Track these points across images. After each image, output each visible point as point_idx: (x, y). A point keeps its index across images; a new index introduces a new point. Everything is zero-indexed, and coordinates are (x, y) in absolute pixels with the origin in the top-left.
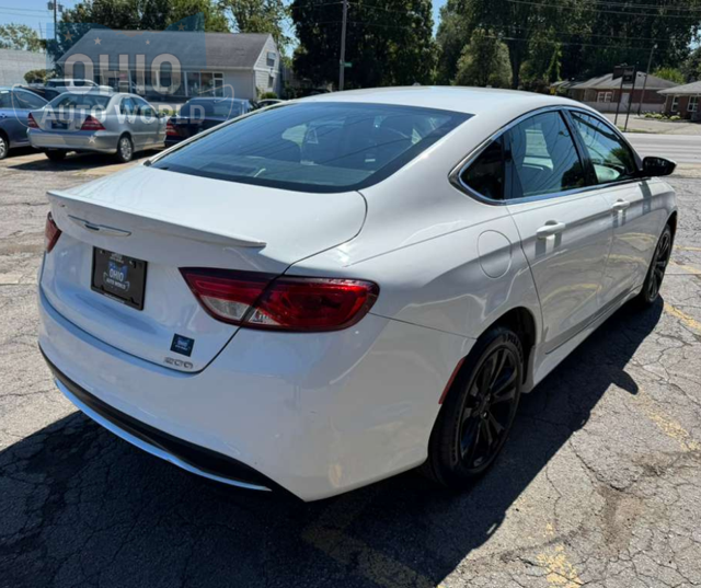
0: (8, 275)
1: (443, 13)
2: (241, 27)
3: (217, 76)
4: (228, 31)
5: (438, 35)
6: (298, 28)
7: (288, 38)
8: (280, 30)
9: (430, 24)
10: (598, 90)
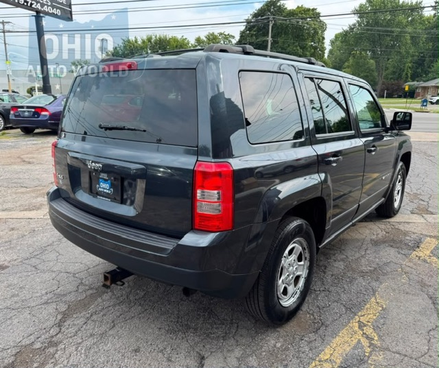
0: (39, 211)
1: (332, 42)
5: (328, 56)
9: (323, 49)
10: (438, 87)
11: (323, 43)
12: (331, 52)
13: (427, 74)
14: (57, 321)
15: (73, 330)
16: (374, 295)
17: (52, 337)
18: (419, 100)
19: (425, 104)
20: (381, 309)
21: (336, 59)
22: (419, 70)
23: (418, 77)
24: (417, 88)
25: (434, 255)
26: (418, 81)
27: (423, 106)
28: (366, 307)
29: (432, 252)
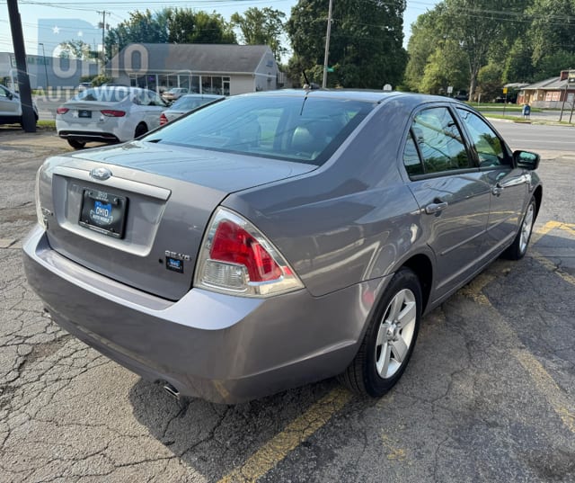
1: (414, 27)
2: (248, 41)
3: (225, 79)
4: (237, 43)
5: (409, 45)
6: (292, 41)
7: (285, 49)
8: (278, 42)
9: (401, 37)
10: (546, 91)
11: (402, 28)
12: (412, 39)
13: (533, 74)
14: (16, 366)
15: (35, 375)
17: (10, 382)
18: (520, 107)
21: (418, 49)
22: (524, 68)
23: (522, 76)
24: (520, 91)
26: (522, 82)
27: (525, 114)
29: (482, 290)
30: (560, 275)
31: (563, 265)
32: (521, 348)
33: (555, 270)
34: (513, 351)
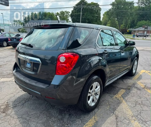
1: (104, 15)
2: (60, 19)
6: (72, 19)
7: (70, 21)
8: (68, 19)
9: (100, 17)
10: (139, 31)
11: (100, 15)
12: (103, 18)
13: (135, 26)
16: (95, 115)
18: (132, 35)
19: (134, 36)
20: (95, 121)
21: (105, 20)
22: (133, 25)
23: (132, 27)
24: (132, 31)
25: (122, 97)
26: (132, 28)
27: (133, 37)
28: (90, 121)
30: (146, 89)
31: (146, 86)
32: (135, 120)
33: (144, 88)
34: (132, 121)
